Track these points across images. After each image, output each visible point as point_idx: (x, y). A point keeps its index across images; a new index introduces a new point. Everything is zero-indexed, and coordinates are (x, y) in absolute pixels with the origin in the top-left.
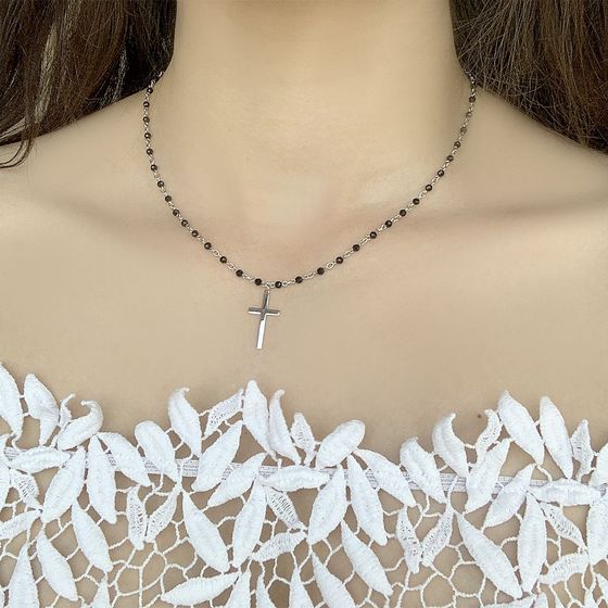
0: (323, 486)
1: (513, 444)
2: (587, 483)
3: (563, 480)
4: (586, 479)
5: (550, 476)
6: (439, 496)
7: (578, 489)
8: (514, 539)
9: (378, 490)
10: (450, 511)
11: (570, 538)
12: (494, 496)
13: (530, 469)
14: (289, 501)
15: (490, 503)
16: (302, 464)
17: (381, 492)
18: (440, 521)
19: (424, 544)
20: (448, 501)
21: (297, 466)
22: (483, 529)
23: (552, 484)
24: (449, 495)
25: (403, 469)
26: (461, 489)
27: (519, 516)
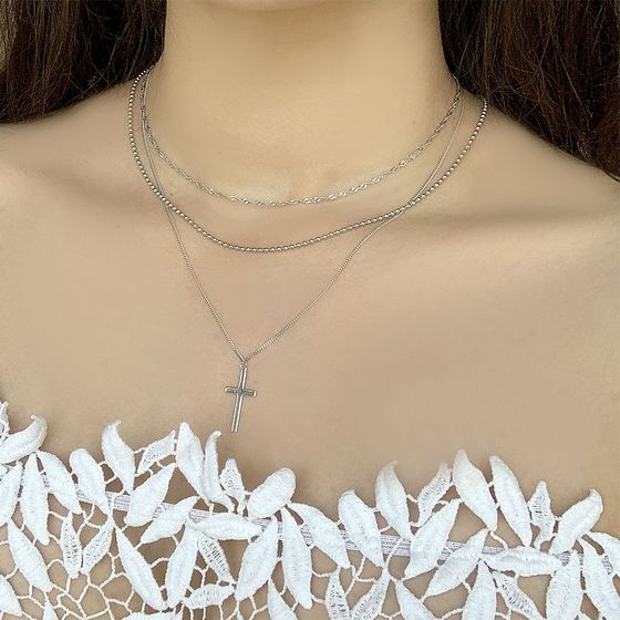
0: (254, 538)
1: (462, 506)
2: (547, 552)
3: (520, 548)
4: (546, 547)
5: (504, 544)
6: (377, 559)
7: (536, 557)
8: (459, 610)
9: (312, 547)
10: (386, 576)
11: (522, 612)
12: (441, 562)
13: (482, 535)
14: (220, 549)
15: (435, 569)
16: (236, 512)
17: (315, 550)
18: (374, 587)
19: (353, 612)
20: (385, 565)
21: (230, 514)
22: (424, 598)
23: (508, 552)
24: (388, 560)
25: (341, 527)
26: (404, 553)
27: (467, 586)
